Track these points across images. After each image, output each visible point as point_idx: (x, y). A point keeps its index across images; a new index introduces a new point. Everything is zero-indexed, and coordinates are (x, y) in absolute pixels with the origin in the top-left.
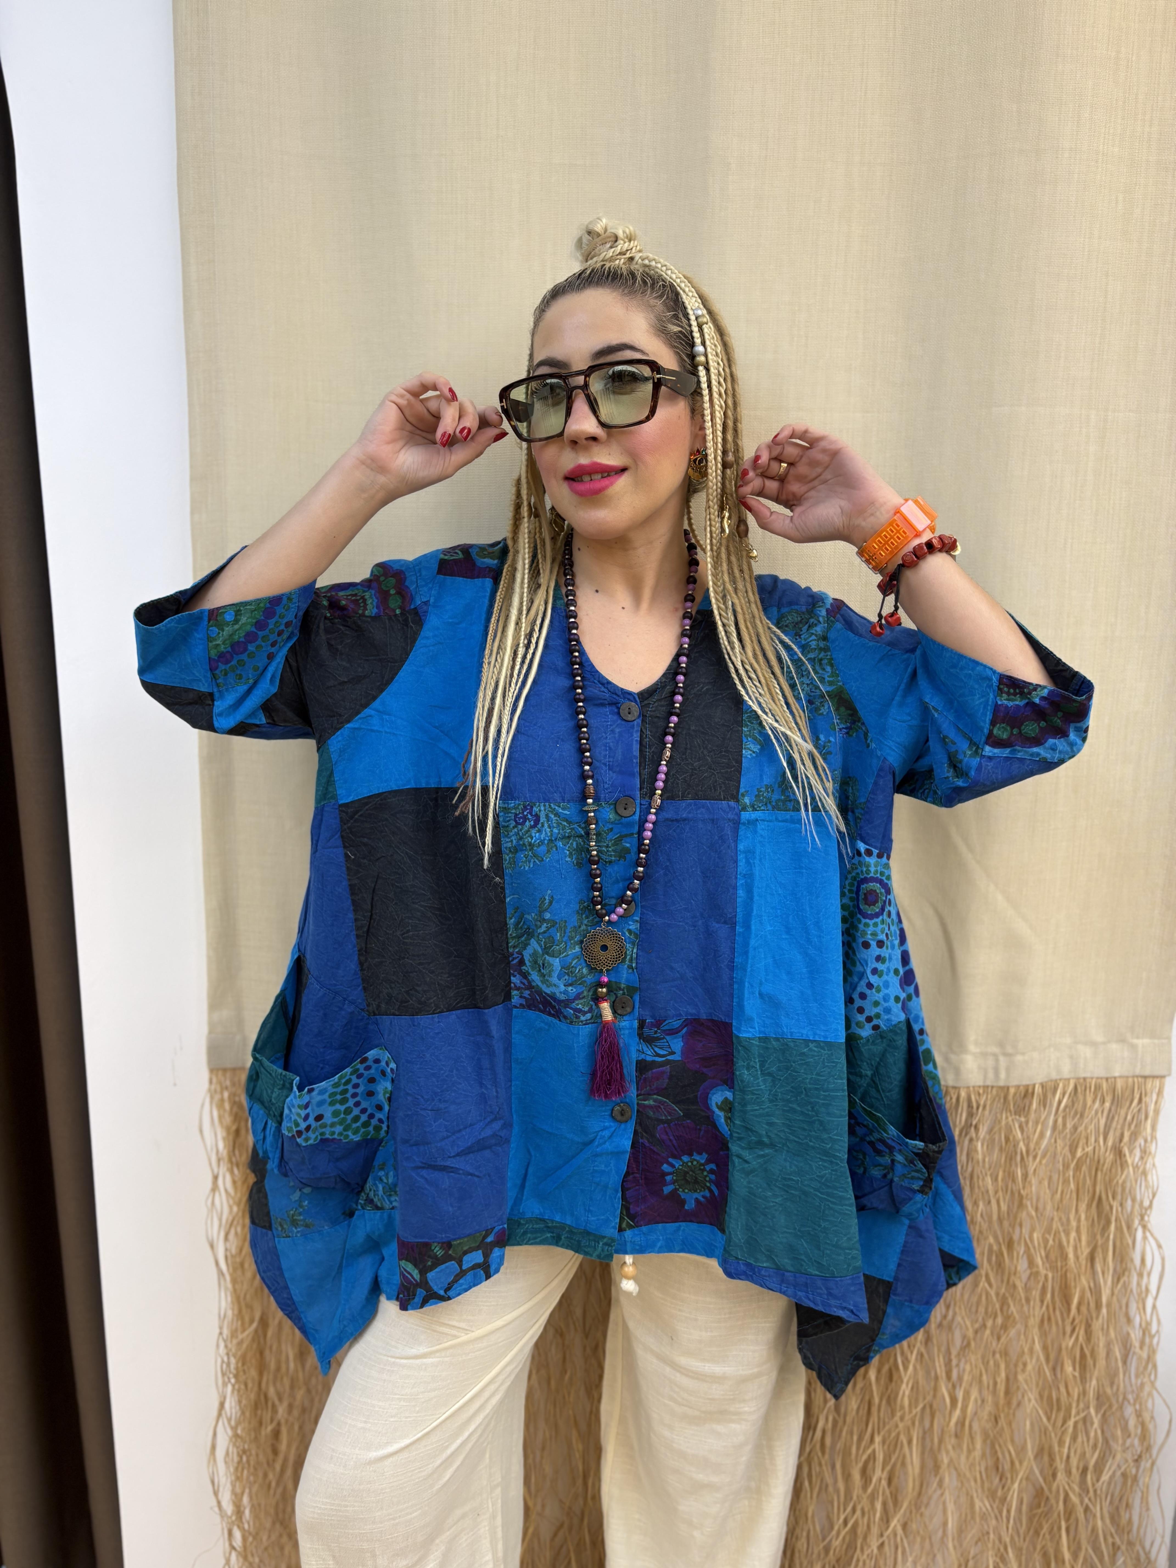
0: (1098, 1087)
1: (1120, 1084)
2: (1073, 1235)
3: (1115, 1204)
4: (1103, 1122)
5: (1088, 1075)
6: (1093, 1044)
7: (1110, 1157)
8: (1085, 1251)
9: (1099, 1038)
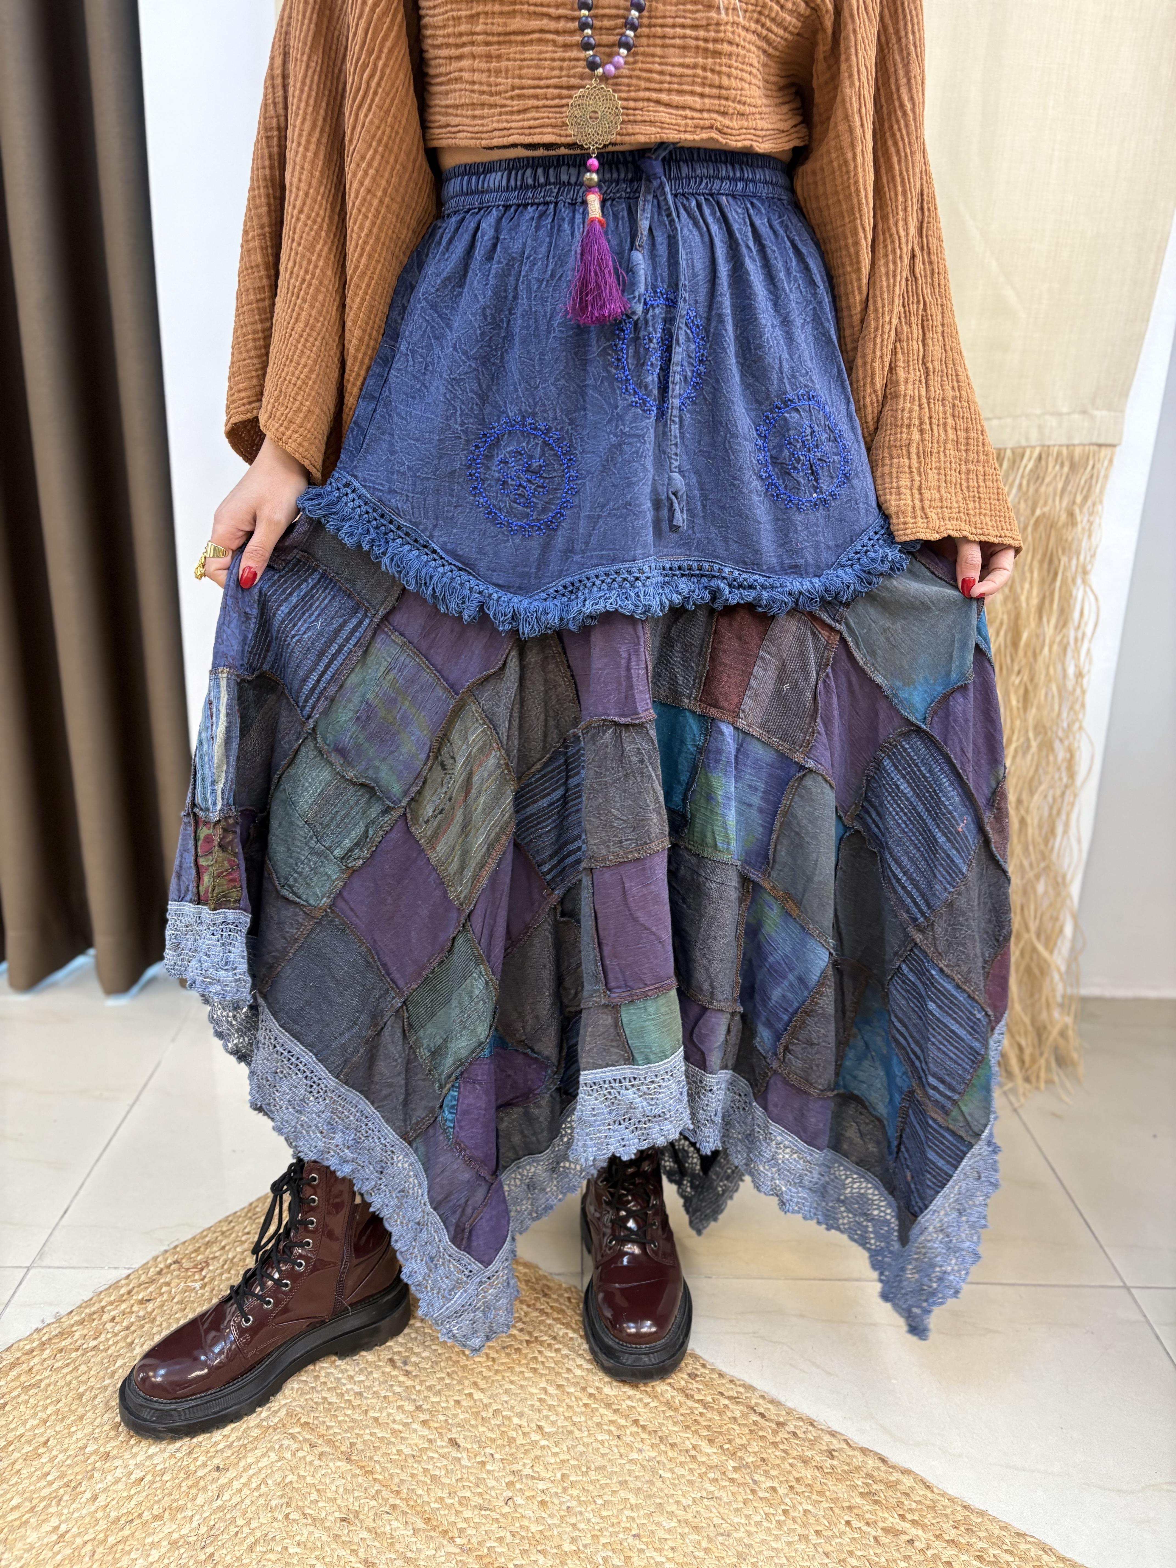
0: (1059, 454)
1: (1078, 451)
2: (1027, 586)
3: (1064, 559)
4: (1060, 486)
5: (1052, 443)
6: (1060, 414)
7: (1064, 517)
8: (1035, 601)
9: (1065, 410)
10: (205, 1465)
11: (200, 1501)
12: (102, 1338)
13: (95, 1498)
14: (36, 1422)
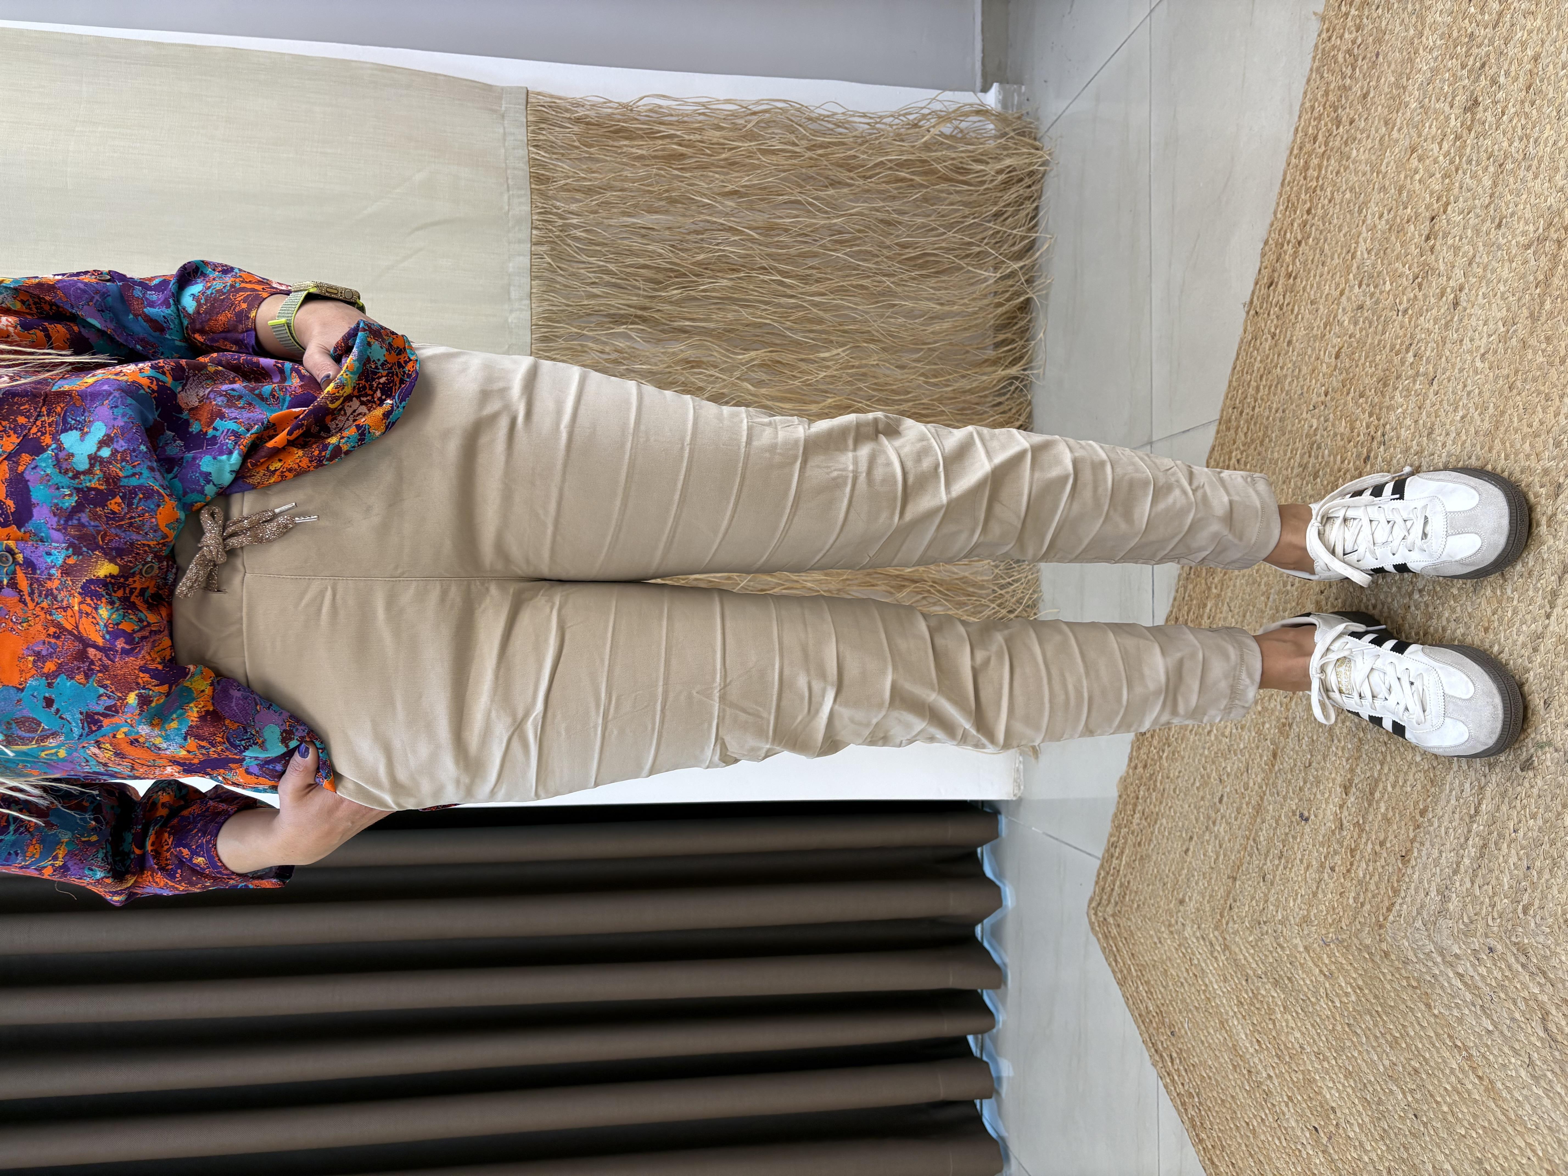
10: (1247, 993)
11: (1263, 992)
12: (1192, 1090)
13: (1270, 1077)
14: (1238, 1134)
